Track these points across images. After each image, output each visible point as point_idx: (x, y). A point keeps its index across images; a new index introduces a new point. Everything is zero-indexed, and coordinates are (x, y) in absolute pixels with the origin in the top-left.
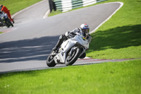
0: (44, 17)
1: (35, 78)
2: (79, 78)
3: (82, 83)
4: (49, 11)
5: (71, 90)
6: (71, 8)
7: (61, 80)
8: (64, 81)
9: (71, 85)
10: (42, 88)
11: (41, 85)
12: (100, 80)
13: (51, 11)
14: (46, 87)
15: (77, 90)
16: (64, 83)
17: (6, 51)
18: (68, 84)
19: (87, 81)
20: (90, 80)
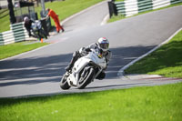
0: (102, 24)
1: (90, 102)
2: (148, 103)
3: (151, 108)
4: (108, 15)
5: (137, 117)
6: (137, 12)
7: (124, 105)
8: (127, 105)
9: (136, 111)
10: (100, 114)
11: (98, 111)
12: (175, 105)
13: (111, 15)
14: (104, 113)
15: (145, 118)
16: (128, 109)
17: (54, 66)
18: (133, 110)
19: (158, 106)
20: (162, 105)
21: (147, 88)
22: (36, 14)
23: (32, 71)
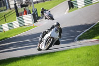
0: (65, 13)
2: (88, 55)
3: (90, 58)
4: (69, 8)
5: (83, 63)
7: (76, 57)
8: (78, 57)
9: (82, 60)
10: (63, 63)
11: (62, 61)
14: (65, 62)
15: (87, 63)
16: (78, 59)
18: (80, 59)
19: (94, 56)
20: (96, 56)
21: (88, 47)
22: (30, 11)
23: (27, 42)
